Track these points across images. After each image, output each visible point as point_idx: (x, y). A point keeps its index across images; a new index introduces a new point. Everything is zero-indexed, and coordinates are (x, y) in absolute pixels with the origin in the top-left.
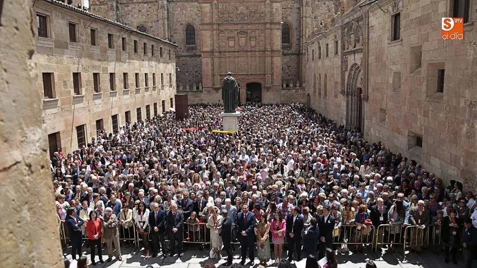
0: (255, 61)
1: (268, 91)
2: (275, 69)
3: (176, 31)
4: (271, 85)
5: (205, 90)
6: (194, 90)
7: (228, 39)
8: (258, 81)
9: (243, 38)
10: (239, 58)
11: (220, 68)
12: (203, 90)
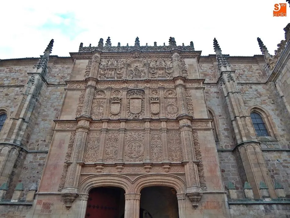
0: (160, 138)
1: (195, 207)
2: (203, 154)
3: (45, 118)
4: (200, 191)
5: (39, 202)
6: (13, 201)
7: (110, 102)
8: (169, 181)
9: (137, 101)
10: (129, 133)
11: (85, 150)
12: (35, 201)
